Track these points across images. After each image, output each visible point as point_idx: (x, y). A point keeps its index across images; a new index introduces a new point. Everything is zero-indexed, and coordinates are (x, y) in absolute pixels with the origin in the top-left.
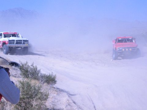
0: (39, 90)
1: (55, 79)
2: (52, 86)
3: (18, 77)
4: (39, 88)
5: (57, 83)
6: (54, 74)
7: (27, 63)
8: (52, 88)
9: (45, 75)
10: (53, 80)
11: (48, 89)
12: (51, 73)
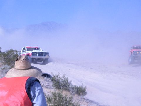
0: (71, 101)
1: (85, 91)
2: (82, 97)
3: (50, 88)
4: (71, 99)
5: (87, 94)
6: (84, 86)
7: (58, 74)
8: (82, 100)
9: (76, 86)
10: (84, 92)
11: (79, 100)
12: (81, 85)
